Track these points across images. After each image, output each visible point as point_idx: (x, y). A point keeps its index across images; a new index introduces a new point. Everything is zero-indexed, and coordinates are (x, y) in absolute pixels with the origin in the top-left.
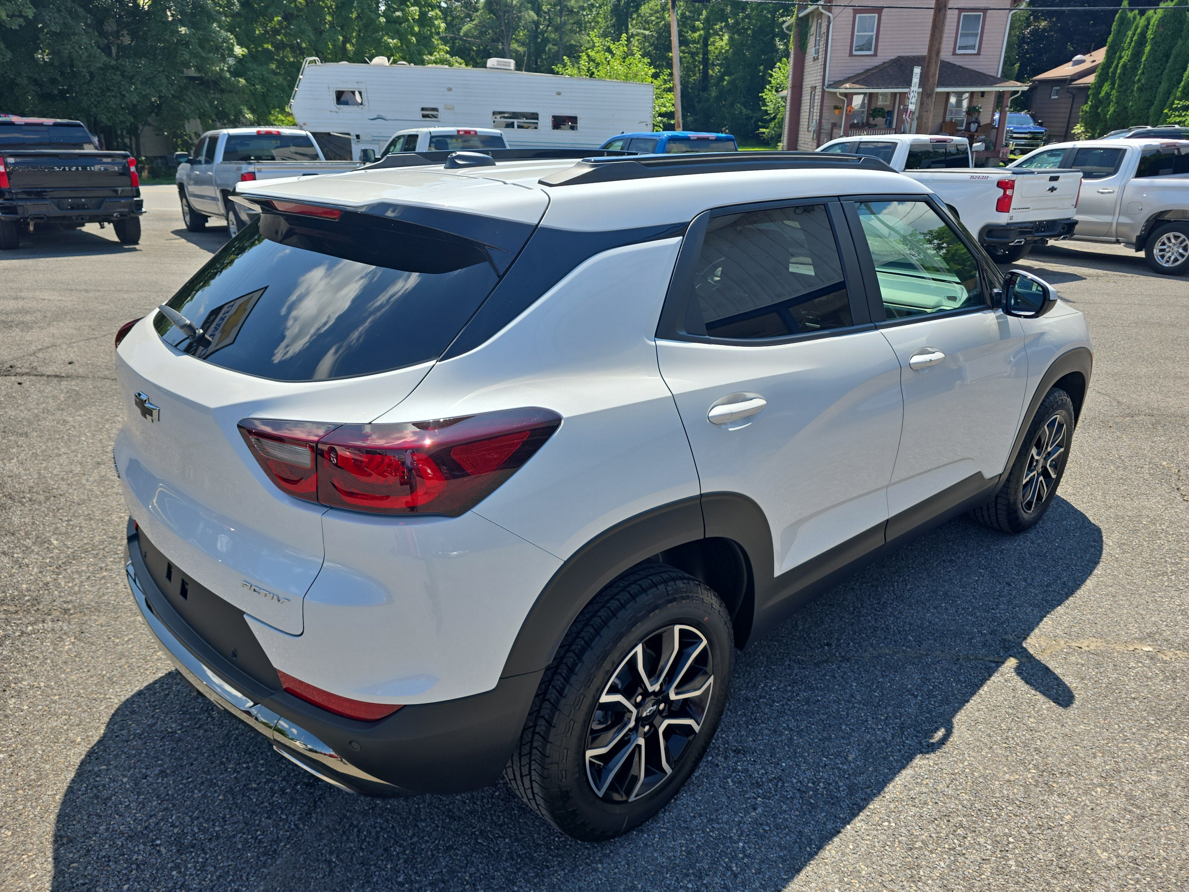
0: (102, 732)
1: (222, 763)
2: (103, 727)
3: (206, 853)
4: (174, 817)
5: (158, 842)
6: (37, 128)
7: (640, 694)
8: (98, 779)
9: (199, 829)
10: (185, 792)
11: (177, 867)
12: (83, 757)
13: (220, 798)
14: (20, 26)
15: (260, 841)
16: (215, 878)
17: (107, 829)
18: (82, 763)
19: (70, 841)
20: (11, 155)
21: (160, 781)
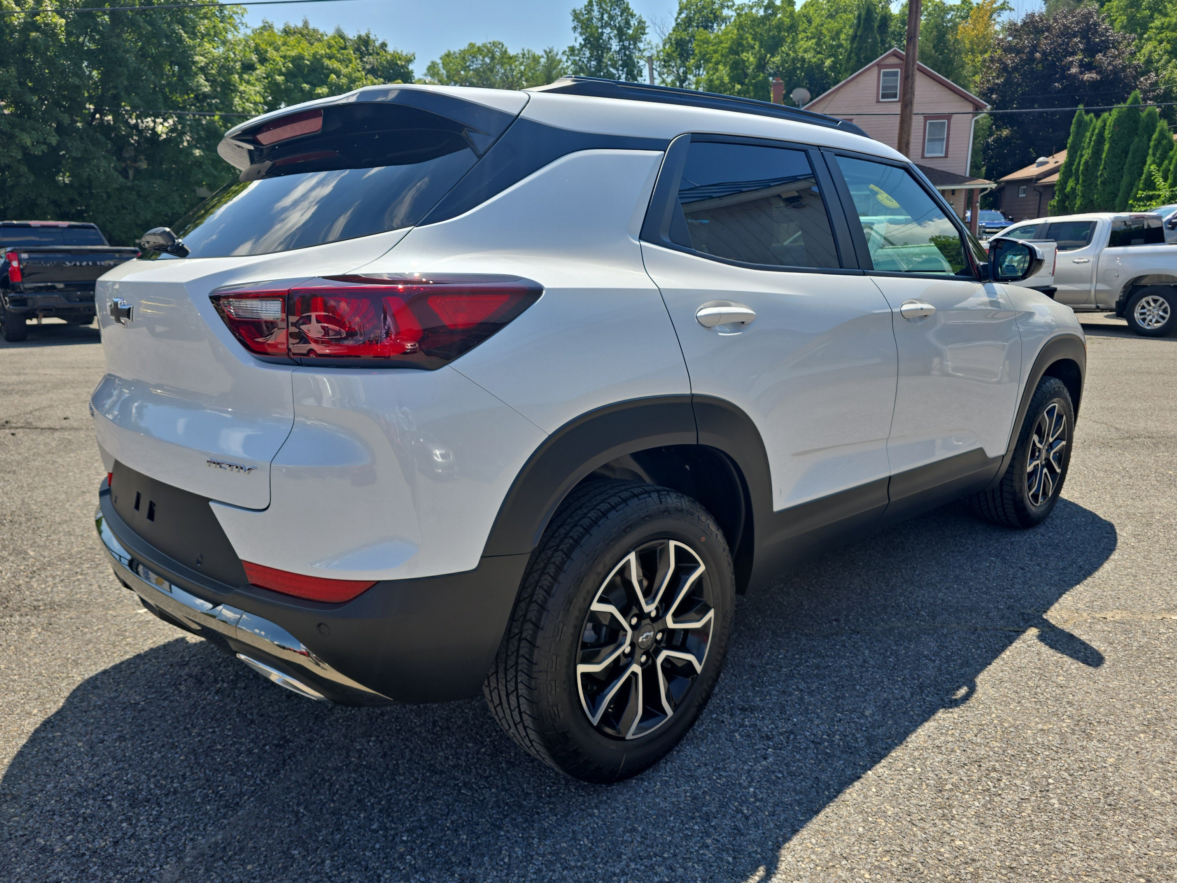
0: (61, 704)
1: (186, 728)
2: (63, 700)
3: (161, 807)
4: (129, 776)
5: (110, 797)
6: (52, 230)
7: (635, 615)
8: (51, 744)
9: (156, 786)
10: (143, 754)
11: (128, 819)
12: (37, 726)
13: (182, 758)
14: (43, 152)
15: (222, 796)
16: (169, 828)
17: (55, 787)
18: (36, 731)
19: (14, 798)
20: (25, 252)
21: (117, 744)
